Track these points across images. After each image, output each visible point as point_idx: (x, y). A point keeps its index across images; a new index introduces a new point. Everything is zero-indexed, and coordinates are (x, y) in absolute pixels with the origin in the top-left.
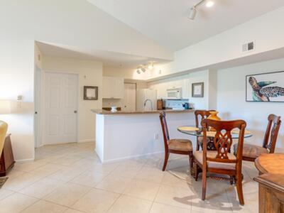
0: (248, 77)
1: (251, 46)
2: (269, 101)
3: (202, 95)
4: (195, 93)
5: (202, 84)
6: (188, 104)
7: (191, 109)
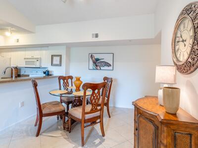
0: (90, 55)
1: (97, 36)
2: (101, 69)
3: (60, 65)
4: (54, 63)
5: (60, 56)
6: (48, 71)
7: (51, 75)
